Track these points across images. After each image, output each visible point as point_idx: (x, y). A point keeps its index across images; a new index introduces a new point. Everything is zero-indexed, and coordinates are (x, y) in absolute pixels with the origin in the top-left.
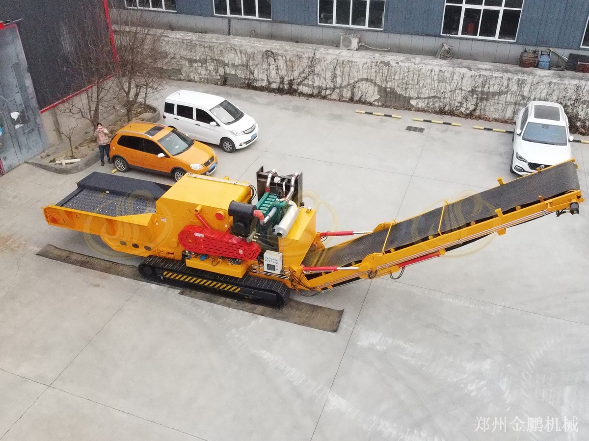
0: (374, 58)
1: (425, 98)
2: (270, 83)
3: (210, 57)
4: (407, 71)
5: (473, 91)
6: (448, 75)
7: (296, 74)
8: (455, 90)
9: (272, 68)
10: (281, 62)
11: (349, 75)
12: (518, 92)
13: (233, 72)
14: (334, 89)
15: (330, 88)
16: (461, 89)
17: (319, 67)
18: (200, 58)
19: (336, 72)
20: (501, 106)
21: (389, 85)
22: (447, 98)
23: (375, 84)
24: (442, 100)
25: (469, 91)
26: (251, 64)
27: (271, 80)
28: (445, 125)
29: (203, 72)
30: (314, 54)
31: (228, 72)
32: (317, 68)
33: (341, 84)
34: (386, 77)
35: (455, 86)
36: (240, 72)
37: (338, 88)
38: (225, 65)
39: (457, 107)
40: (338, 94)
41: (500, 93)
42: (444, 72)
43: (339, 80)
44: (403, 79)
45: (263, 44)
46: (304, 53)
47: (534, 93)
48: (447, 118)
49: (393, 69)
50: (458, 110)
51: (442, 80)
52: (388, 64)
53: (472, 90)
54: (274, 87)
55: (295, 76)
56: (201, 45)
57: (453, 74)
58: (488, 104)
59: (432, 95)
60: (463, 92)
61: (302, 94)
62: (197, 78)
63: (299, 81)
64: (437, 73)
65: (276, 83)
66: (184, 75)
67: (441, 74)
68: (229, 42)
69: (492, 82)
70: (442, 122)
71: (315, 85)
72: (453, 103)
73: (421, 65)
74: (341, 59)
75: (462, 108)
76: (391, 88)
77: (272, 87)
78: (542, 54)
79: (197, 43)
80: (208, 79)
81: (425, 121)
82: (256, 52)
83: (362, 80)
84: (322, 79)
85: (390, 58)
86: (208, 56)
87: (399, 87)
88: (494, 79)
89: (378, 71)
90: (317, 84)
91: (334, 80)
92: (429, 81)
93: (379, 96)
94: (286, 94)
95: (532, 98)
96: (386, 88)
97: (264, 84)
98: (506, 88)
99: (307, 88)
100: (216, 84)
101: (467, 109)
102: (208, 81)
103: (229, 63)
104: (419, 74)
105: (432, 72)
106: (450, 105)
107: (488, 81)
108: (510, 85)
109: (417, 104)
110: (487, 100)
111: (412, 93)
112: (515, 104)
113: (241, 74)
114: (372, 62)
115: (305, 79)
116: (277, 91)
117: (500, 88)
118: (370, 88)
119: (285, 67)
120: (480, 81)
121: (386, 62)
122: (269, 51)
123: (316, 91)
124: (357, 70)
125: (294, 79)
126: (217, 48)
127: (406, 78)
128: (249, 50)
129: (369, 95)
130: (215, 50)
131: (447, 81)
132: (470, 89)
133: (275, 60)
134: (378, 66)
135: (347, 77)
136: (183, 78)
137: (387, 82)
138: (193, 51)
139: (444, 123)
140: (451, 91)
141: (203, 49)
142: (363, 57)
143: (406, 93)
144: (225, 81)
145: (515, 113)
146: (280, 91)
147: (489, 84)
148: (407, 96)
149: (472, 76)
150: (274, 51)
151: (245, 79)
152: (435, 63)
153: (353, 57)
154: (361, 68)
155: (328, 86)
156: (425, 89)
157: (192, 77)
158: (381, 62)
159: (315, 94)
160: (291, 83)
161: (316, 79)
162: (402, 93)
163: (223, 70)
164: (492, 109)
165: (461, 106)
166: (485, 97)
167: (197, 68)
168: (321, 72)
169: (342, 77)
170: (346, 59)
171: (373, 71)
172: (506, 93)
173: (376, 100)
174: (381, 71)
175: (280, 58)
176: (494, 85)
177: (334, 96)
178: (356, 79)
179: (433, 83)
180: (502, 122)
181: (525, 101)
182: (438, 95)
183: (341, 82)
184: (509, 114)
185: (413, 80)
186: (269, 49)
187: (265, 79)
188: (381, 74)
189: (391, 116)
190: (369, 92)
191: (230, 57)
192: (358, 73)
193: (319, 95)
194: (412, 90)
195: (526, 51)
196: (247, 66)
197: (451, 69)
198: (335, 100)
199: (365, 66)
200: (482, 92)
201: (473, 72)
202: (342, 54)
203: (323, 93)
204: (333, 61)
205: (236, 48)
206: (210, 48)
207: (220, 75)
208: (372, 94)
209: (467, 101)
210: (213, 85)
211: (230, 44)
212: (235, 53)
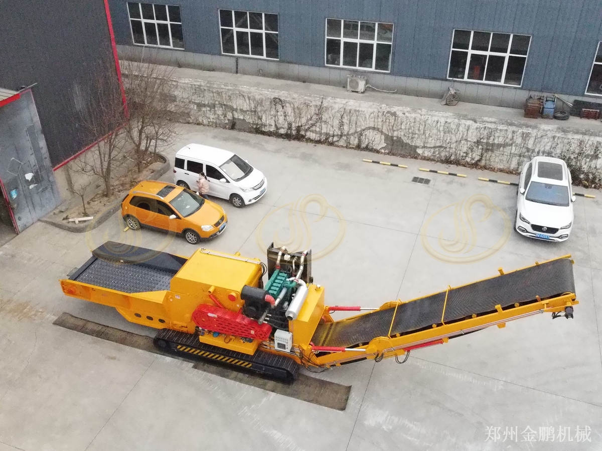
0: (381, 108)
1: (431, 148)
2: (278, 129)
3: (219, 102)
4: (414, 121)
5: (478, 143)
6: (453, 126)
7: (304, 121)
8: (461, 141)
9: (280, 115)
10: (289, 110)
11: (356, 124)
12: (523, 145)
13: (241, 117)
14: (341, 136)
15: (337, 135)
16: (466, 140)
17: (326, 115)
18: (208, 103)
19: (343, 120)
20: (506, 156)
21: (395, 134)
22: (452, 148)
23: (382, 132)
24: (448, 150)
25: (474, 142)
26: (259, 110)
27: (279, 126)
28: (450, 176)
29: (212, 116)
30: (322, 103)
31: (236, 116)
32: (325, 116)
33: (348, 132)
34: (393, 126)
35: (461, 137)
36: (248, 117)
37: (345, 135)
38: (233, 111)
39: (462, 156)
40: (345, 141)
41: (505, 145)
42: (450, 123)
43: (346, 128)
44: (409, 129)
45: (271, 92)
46: (311, 102)
47: (538, 145)
48: (453, 168)
49: (400, 119)
50: (463, 159)
51: (447, 131)
52: (394, 114)
53: (478, 141)
54: (283, 133)
55: (303, 123)
56: (209, 90)
57: (458, 125)
58: (493, 155)
59: (438, 144)
60: (469, 143)
61: (309, 140)
62: (205, 122)
63: (306, 127)
64: (443, 124)
65: (284, 128)
66: (192, 119)
67: (447, 125)
68: (237, 88)
69: (497, 135)
70: (448, 173)
71: (322, 132)
72: (459, 152)
73: (427, 116)
74: (348, 108)
75: (467, 158)
76: (397, 137)
77: (280, 132)
78: (547, 101)
79: (206, 88)
80: (216, 122)
81: (431, 171)
82: (264, 99)
83: (369, 128)
84: (329, 126)
85: (396, 109)
86: (216, 101)
87: (405, 136)
88: (498, 131)
89: (384, 121)
90: (324, 131)
91: (342, 128)
92: (435, 131)
93: (386, 145)
94: (294, 139)
95: (537, 150)
96: (392, 137)
97: (272, 130)
98: (511, 140)
99: (314, 134)
100: (225, 128)
101: (473, 159)
102: (216, 125)
103: (237, 109)
104: (425, 125)
105: (437, 123)
106: (456, 155)
107: (493, 133)
108: (515, 138)
109: (423, 152)
110: (492, 151)
111: (419, 143)
112: (520, 156)
113: (249, 119)
114: (379, 112)
115: (313, 126)
116: (285, 137)
117: (505, 140)
118: (377, 136)
119: (293, 114)
120: (485, 133)
121: (392, 112)
122: (277, 98)
123: (323, 138)
124: (364, 119)
125: (301, 126)
126: (226, 94)
127: (412, 128)
128: (258, 97)
129: (376, 143)
130: (224, 95)
131: (453, 132)
132: (475, 140)
133: (283, 107)
134: (385, 116)
135: (354, 126)
136: (191, 121)
137: (394, 131)
138: (202, 95)
139: (450, 174)
140: (456, 142)
141: (211, 95)
142: (370, 107)
143: (412, 141)
144: (233, 125)
145: (519, 164)
146: (288, 136)
147: (494, 136)
148: (413, 144)
149: (477, 128)
150: (282, 99)
151: (253, 124)
152: (441, 115)
153: (360, 106)
154: (367, 118)
155: (335, 133)
156: (431, 139)
157: (201, 121)
158: (388, 112)
159: (322, 140)
160: (298, 129)
161: (324, 126)
162: (409, 141)
163: (231, 114)
164: (497, 159)
165: (466, 156)
166: (490, 148)
167: (205, 112)
168: (329, 120)
169: (349, 125)
170: (353, 108)
171: (380, 120)
172: (511, 145)
173: (383, 148)
174: (388, 121)
175: (287, 105)
176: (499, 137)
177: (342, 143)
178: (363, 128)
179: (439, 133)
180: (507, 173)
181: (530, 153)
182: (444, 145)
183: (348, 130)
184: (513, 165)
185: (419, 130)
186: (277, 97)
187: (273, 125)
188: (387, 123)
189: (397, 166)
190: (376, 140)
191: (238, 103)
192: (365, 122)
193: (326, 141)
194: (418, 139)
195: (531, 97)
196: (255, 111)
197: (456, 121)
198: (342, 146)
199: (372, 115)
200: (487, 144)
201: (478, 124)
202: (349, 103)
203: (330, 139)
204: (341, 110)
205: (244, 94)
206: (219, 93)
207: (228, 120)
208: (379, 142)
209: (472, 151)
210: (221, 129)
211: (239, 90)
212: (243, 99)
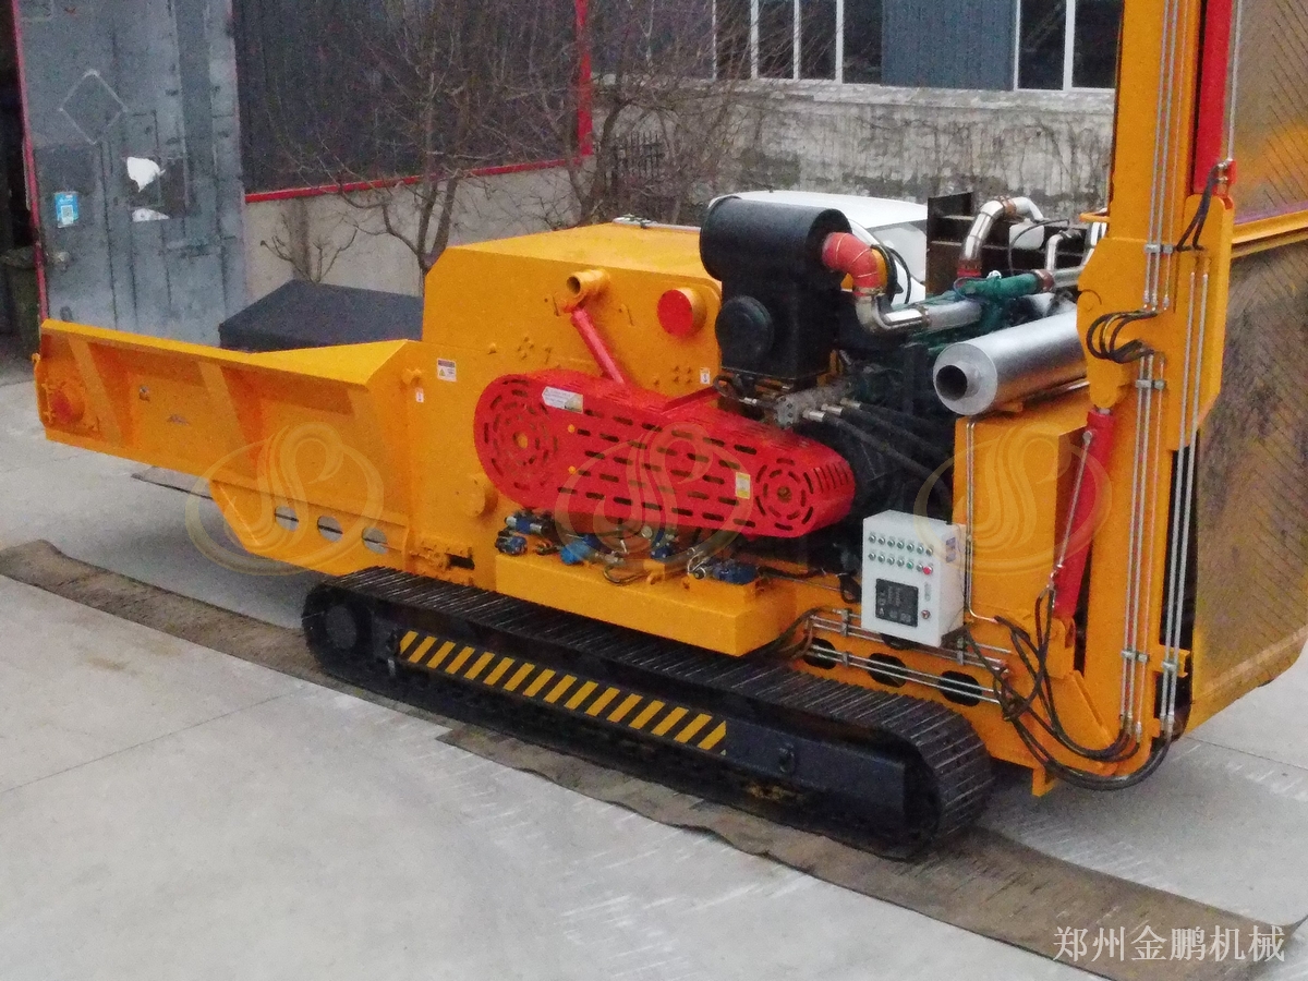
56: (923, 124)
126: (984, 131)
191: (1029, 170)
212: (1051, 147)
